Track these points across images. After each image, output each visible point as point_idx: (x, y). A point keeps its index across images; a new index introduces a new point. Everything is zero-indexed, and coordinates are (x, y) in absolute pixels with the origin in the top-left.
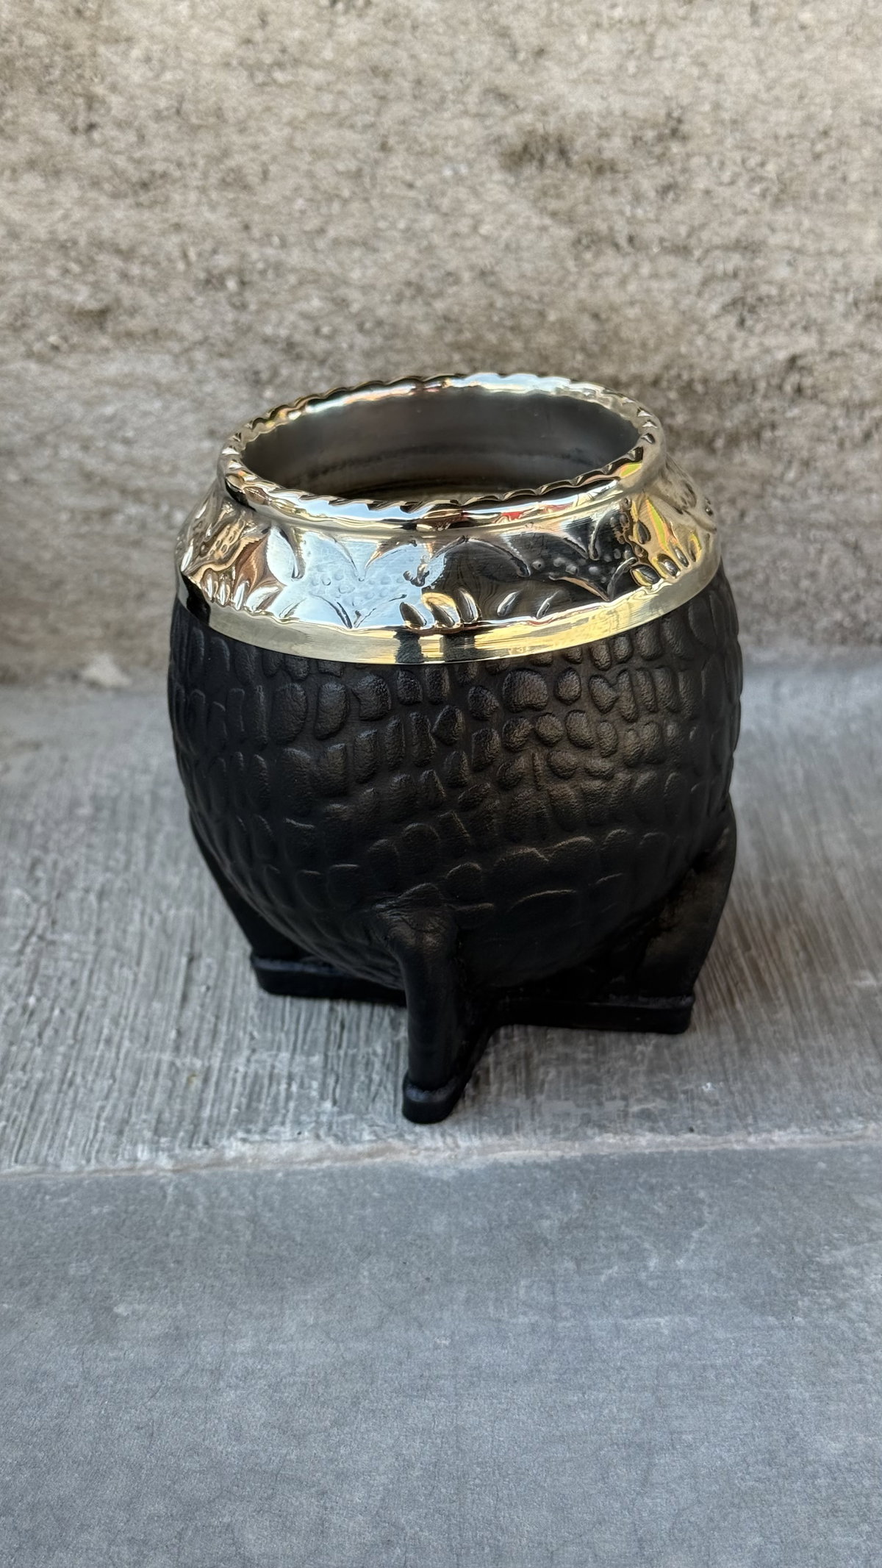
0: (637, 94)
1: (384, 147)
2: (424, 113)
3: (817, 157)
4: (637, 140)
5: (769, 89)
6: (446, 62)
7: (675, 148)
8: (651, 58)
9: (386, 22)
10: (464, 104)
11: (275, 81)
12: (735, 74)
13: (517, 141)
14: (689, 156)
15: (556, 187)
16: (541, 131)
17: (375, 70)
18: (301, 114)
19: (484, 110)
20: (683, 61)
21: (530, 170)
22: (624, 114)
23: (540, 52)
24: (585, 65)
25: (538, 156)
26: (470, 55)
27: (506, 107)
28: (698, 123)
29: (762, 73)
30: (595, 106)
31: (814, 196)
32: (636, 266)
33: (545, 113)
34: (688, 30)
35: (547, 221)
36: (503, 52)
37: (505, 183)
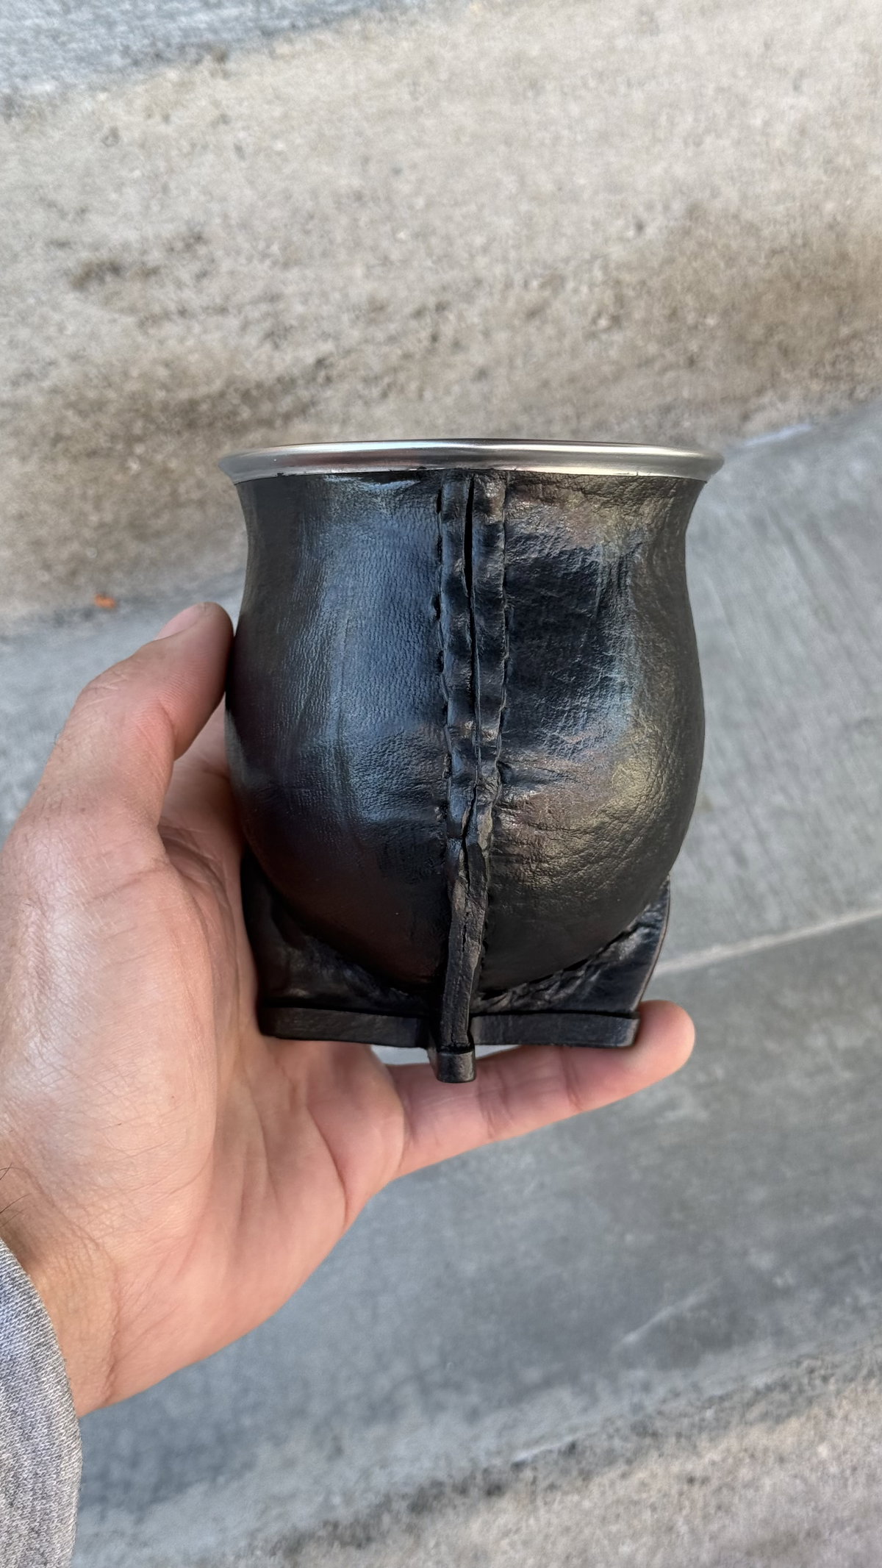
32: (189, 329)
35: (117, 316)
37: (77, 298)
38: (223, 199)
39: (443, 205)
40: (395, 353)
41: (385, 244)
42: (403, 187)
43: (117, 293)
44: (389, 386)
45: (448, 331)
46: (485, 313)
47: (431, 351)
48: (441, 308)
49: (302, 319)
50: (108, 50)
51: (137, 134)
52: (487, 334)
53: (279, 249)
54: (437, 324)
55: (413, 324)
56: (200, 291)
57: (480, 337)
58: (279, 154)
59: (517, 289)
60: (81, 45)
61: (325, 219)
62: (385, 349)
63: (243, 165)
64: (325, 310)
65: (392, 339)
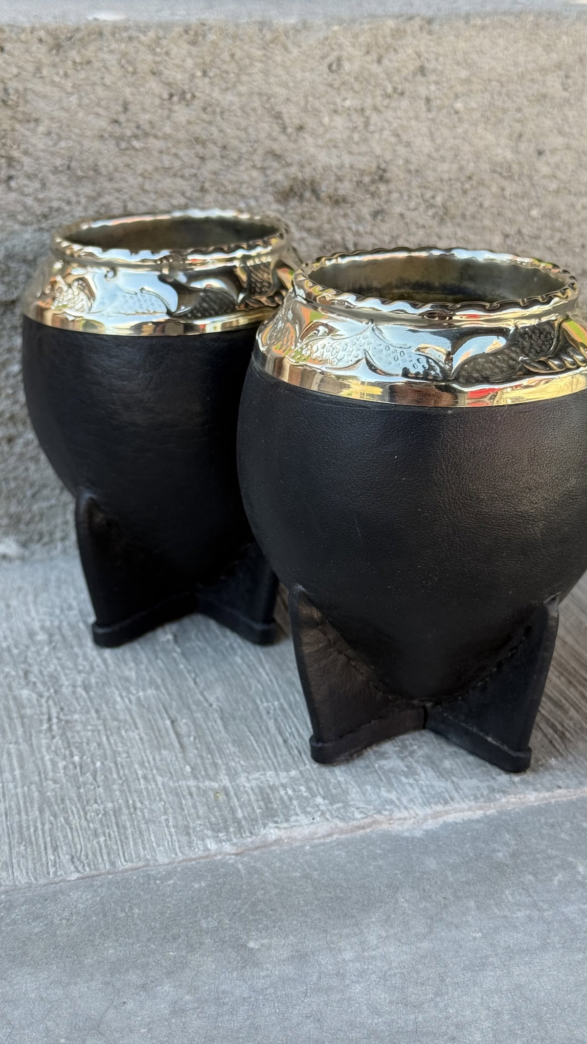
0: (360, 154)
1: (203, 190)
2: (228, 167)
3: (465, 192)
4: (359, 183)
5: (437, 150)
6: (243, 135)
7: (383, 188)
8: (367, 131)
9: (204, 109)
10: (253, 161)
11: (134, 148)
12: (418, 141)
13: (286, 184)
14: (390, 192)
15: (310, 213)
16: (301, 178)
17: (197, 140)
18: (149, 168)
19: (266, 164)
20: (386, 133)
21: (294, 203)
22: (352, 167)
23: (301, 128)
24: (328, 136)
25: (299, 193)
26: (257, 130)
27: (280, 162)
28: (396, 172)
29: (433, 140)
30: (334, 162)
31: (464, 216)
33: (302, 166)
34: (389, 114)
36: (276, 128)
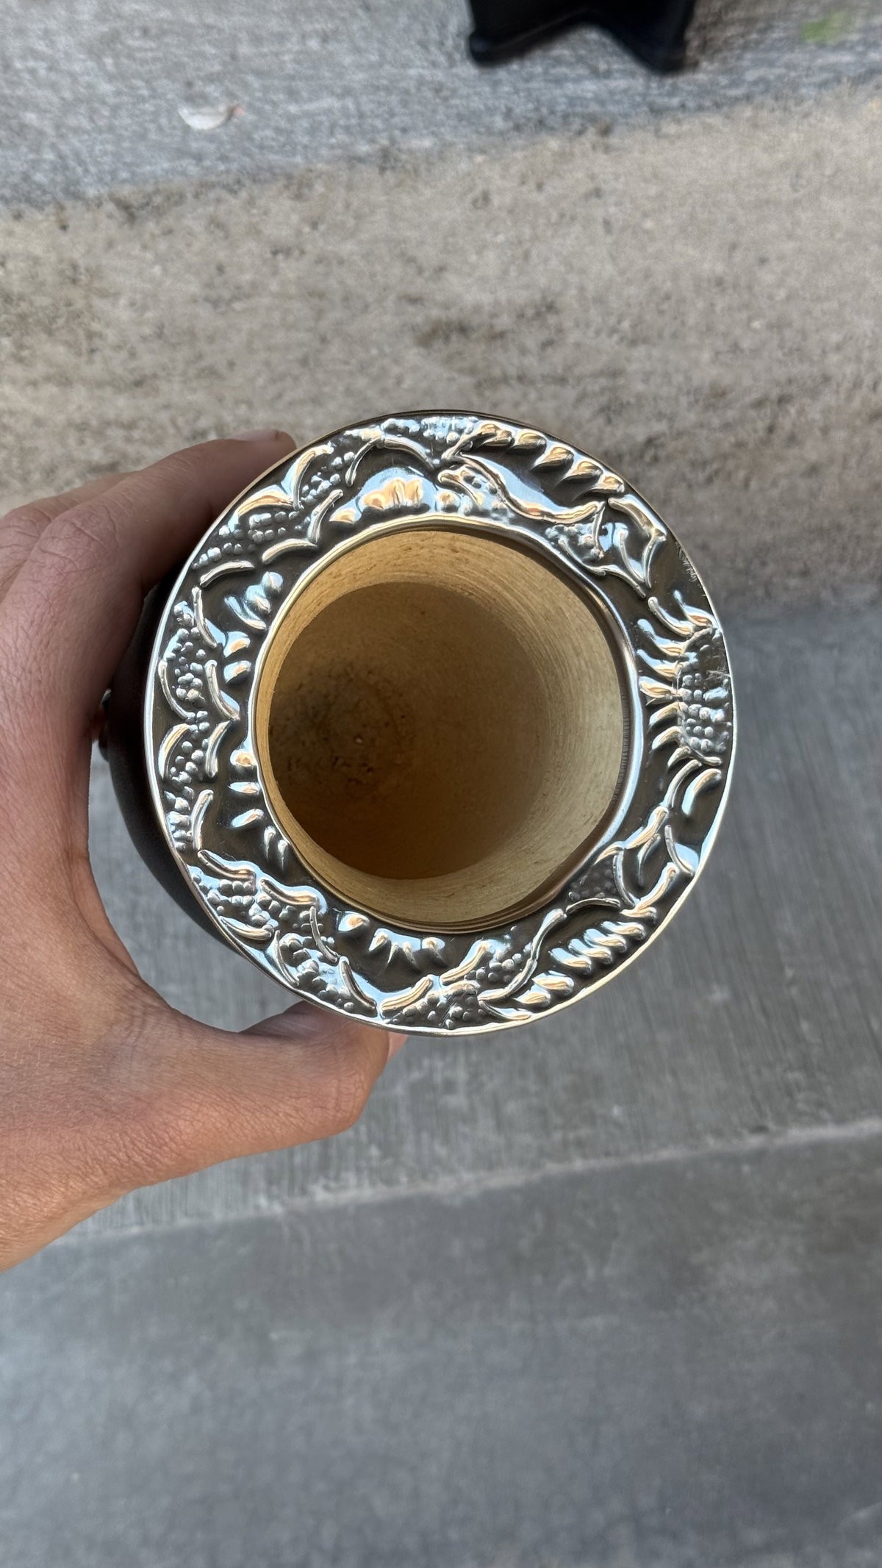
37: (419, 354)
38: (583, 271)
39: (804, 299)
40: (728, 440)
41: (738, 331)
42: (767, 277)
43: (459, 353)
44: (717, 472)
45: (786, 424)
46: (826, 411)
47: (765, 442)
48: (783, 400)
49: (639, 397)
50: (491, 111)
51: (508, 199)
52: (825, 431)
53: (630, 326)
54: (775, 416)
55: (752, 413)
56: (541, 359)
57: (818, 433)
58: (646, 232)
59: (865, 390)
60: (464, 102)
61: (682, 300)
62: (719, 435)
63: (609, 240)
64: (665, 391)
65: (727, 426)
